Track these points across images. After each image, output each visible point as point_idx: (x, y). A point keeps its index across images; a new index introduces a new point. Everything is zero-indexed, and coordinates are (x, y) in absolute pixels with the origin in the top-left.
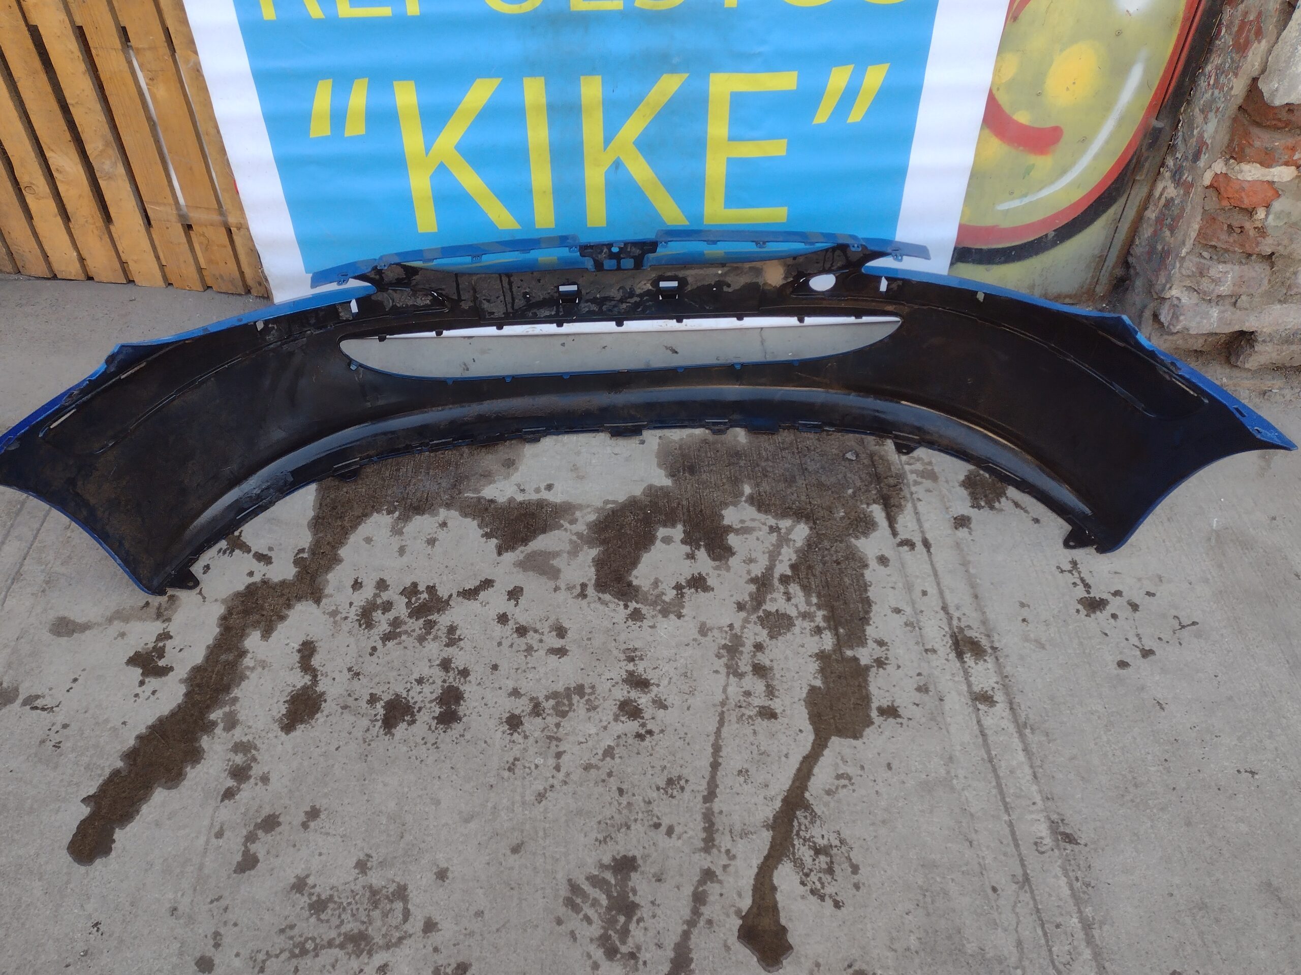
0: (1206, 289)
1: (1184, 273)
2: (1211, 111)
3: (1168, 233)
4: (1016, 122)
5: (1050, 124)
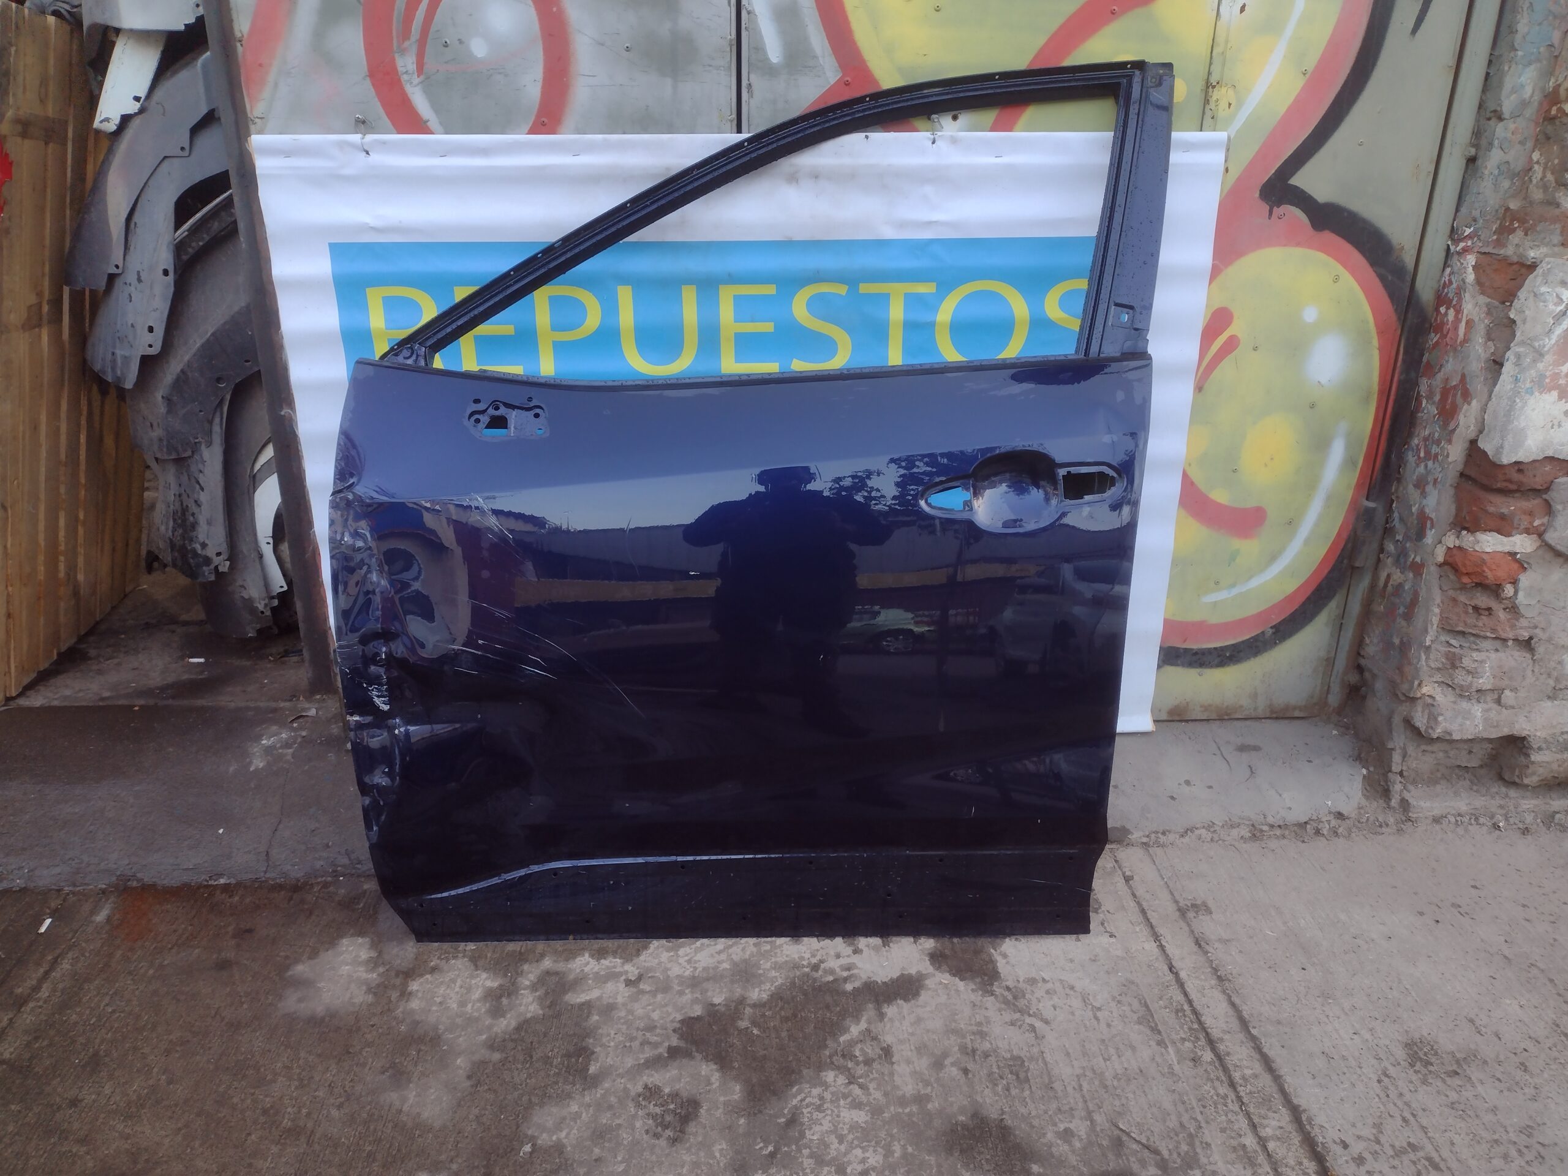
0: (1463, 683)
1: (1433, 666)
2: (1428, 483)
3: (1404, 623)
4: (1214, 501)
5: (1251, 503)
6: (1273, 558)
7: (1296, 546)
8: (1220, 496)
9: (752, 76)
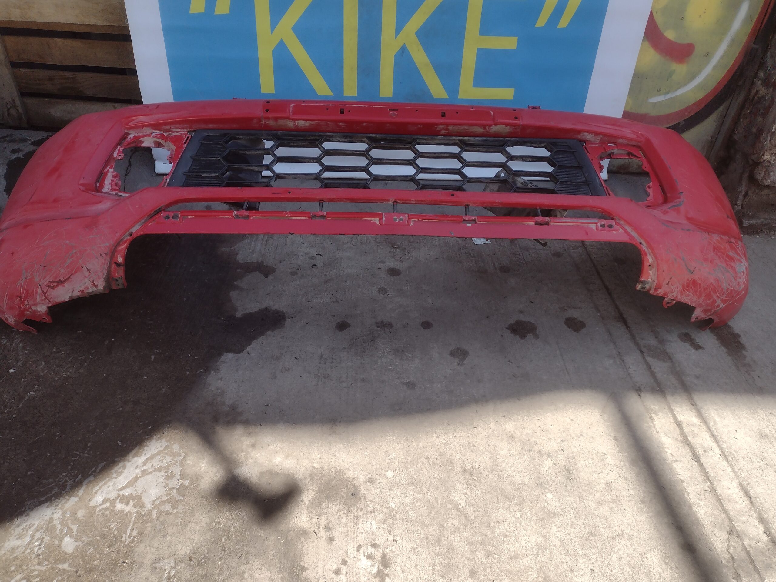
3: (761, 119)
4: (666, 38)
5: (686, 41)
6: (693, 77)
7: (707, 70)
8: (670, 35)
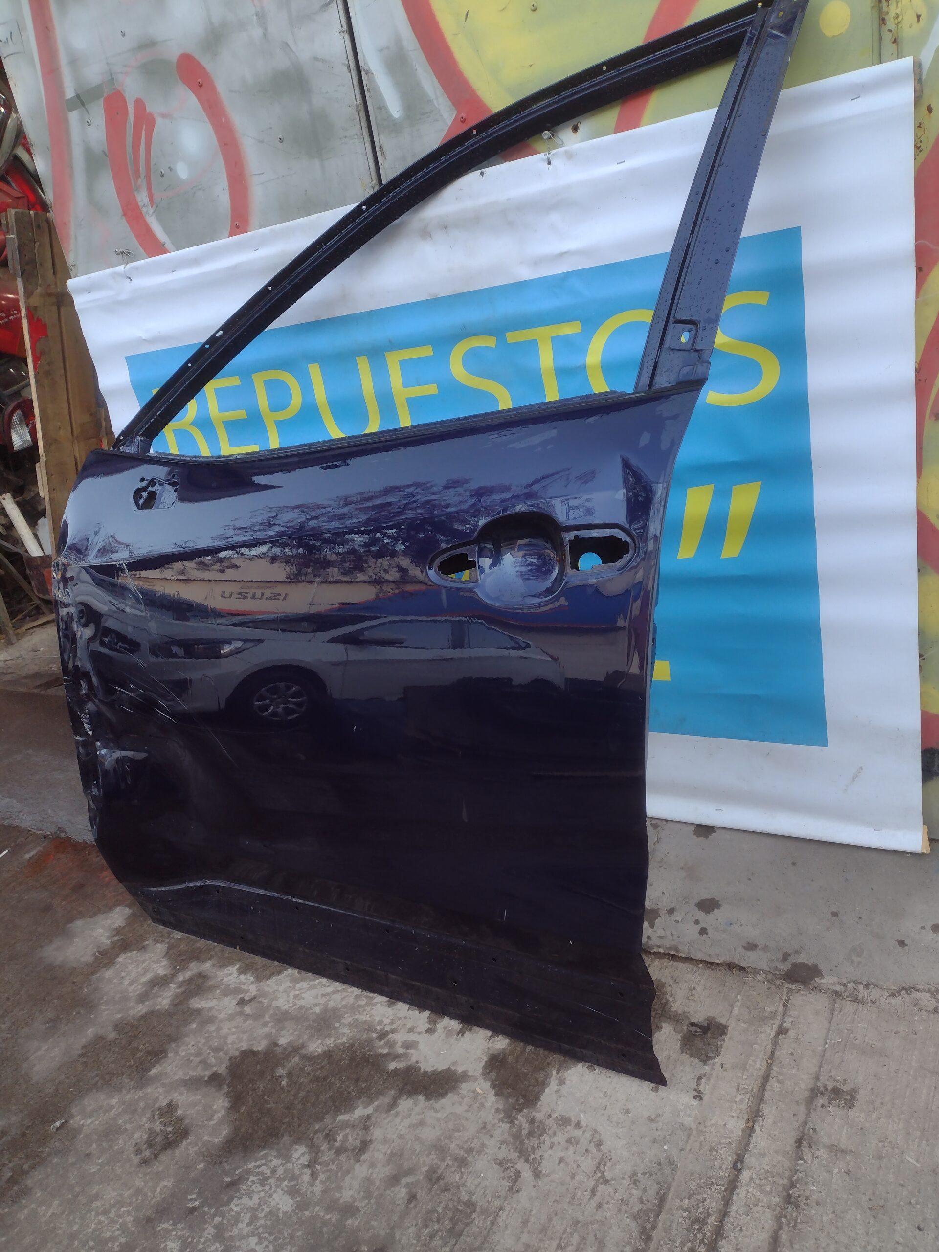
9: (382, 137)
